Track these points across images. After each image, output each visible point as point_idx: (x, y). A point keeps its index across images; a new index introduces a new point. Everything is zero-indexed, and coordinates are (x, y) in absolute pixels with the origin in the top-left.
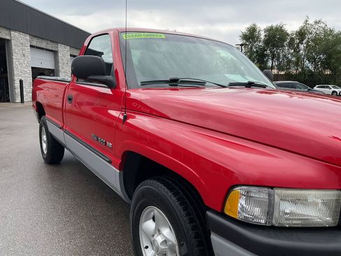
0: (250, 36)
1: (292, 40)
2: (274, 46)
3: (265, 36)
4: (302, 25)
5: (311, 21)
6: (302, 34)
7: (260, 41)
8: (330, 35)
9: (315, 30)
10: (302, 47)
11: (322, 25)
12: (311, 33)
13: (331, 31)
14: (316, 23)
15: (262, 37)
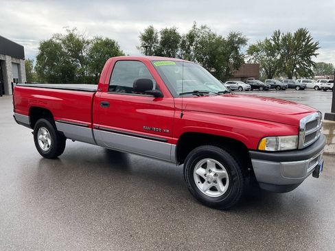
0: (149, 37)
1: (184, 41)
2: (169, 47)
3: (162, 38)
4: (192, 29)
5: (198, 27)
6: (191, 37)
7: (157, 43)
8: (213, 39)
9: (201, 34)
10: (192, 48)
11: (208, 30)
12: (198, 37)
13: (214, 35)
14: (203, 28)
15: (159, 38)
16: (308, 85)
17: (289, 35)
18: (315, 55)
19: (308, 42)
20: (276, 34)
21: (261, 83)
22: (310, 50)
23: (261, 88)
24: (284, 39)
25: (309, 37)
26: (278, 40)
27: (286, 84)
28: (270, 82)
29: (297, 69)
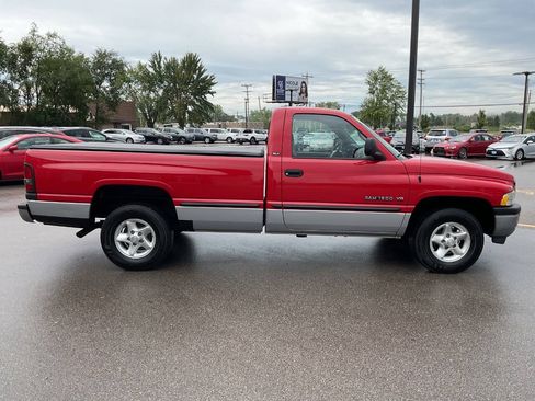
4: (28, 35)
5: (42, 33)
6: (27, 49)
9: (48, 47)
12: (42, 51)
13: (70, 51)
14: (51, 36)
16: (220, 136)
17: (174, 61)
18: (212, 93)
19: (201, 74)
20: (155, 57)
21: (158, 133)
22: (204, 86)
23: (160, 141)
24: (168, 67)
25: (200, 68)
26: (160, 67)
27: (192, 135)
28: (170, 131)
29: (189, 112)
